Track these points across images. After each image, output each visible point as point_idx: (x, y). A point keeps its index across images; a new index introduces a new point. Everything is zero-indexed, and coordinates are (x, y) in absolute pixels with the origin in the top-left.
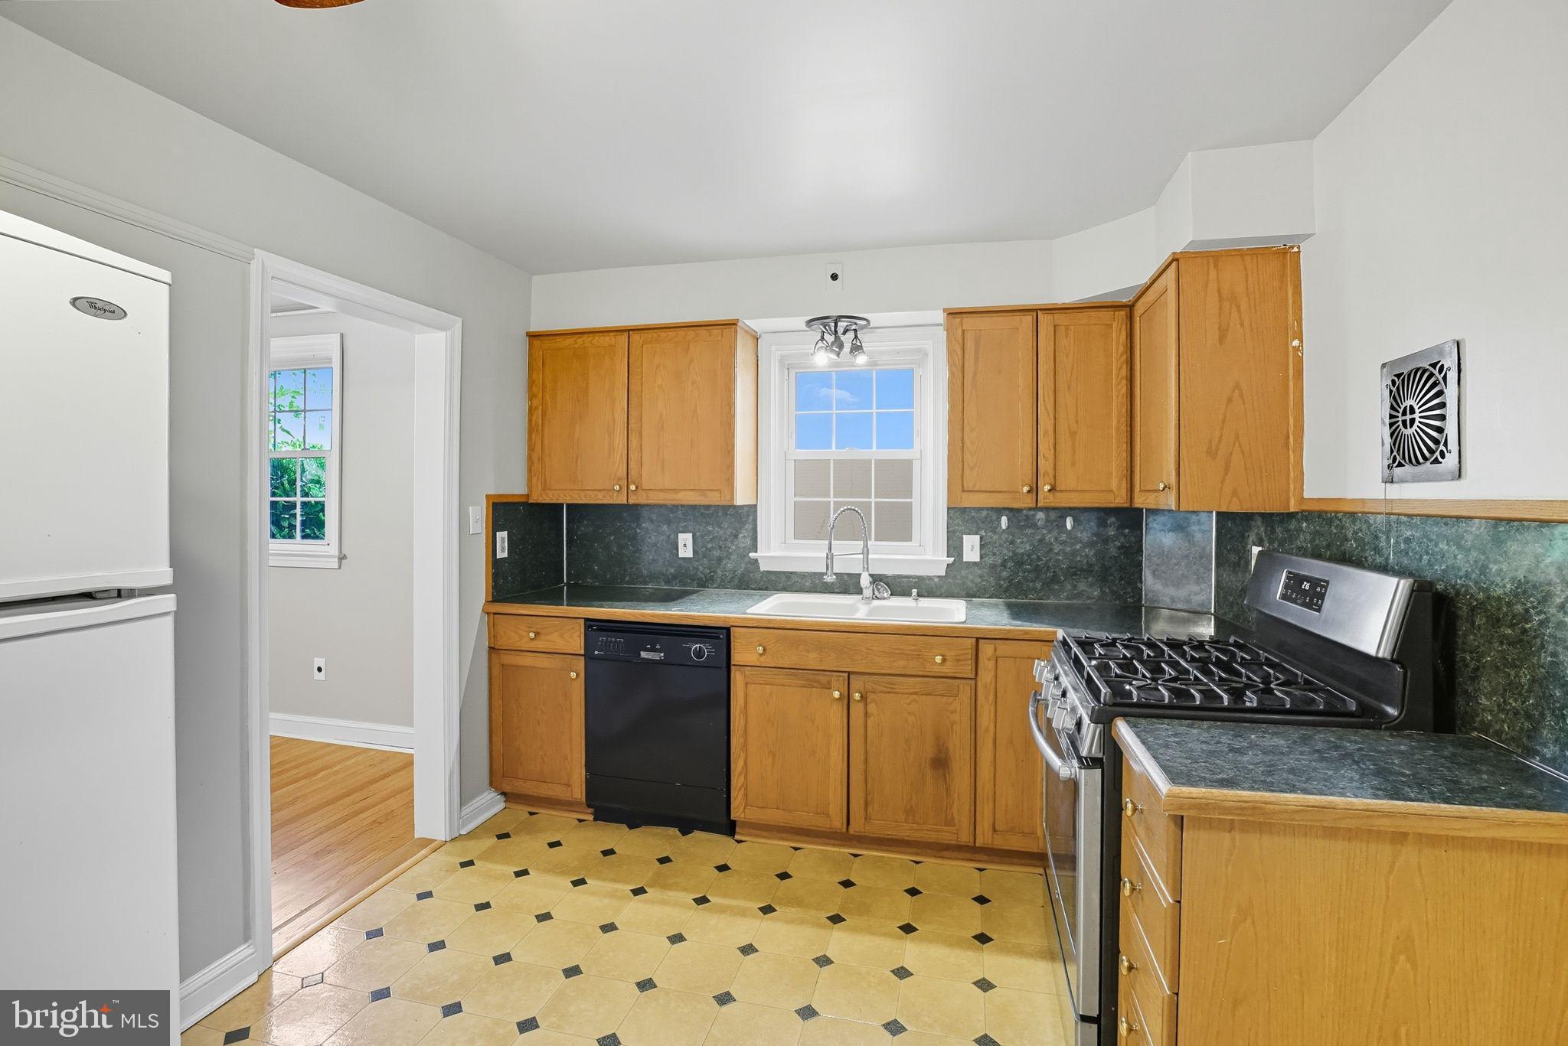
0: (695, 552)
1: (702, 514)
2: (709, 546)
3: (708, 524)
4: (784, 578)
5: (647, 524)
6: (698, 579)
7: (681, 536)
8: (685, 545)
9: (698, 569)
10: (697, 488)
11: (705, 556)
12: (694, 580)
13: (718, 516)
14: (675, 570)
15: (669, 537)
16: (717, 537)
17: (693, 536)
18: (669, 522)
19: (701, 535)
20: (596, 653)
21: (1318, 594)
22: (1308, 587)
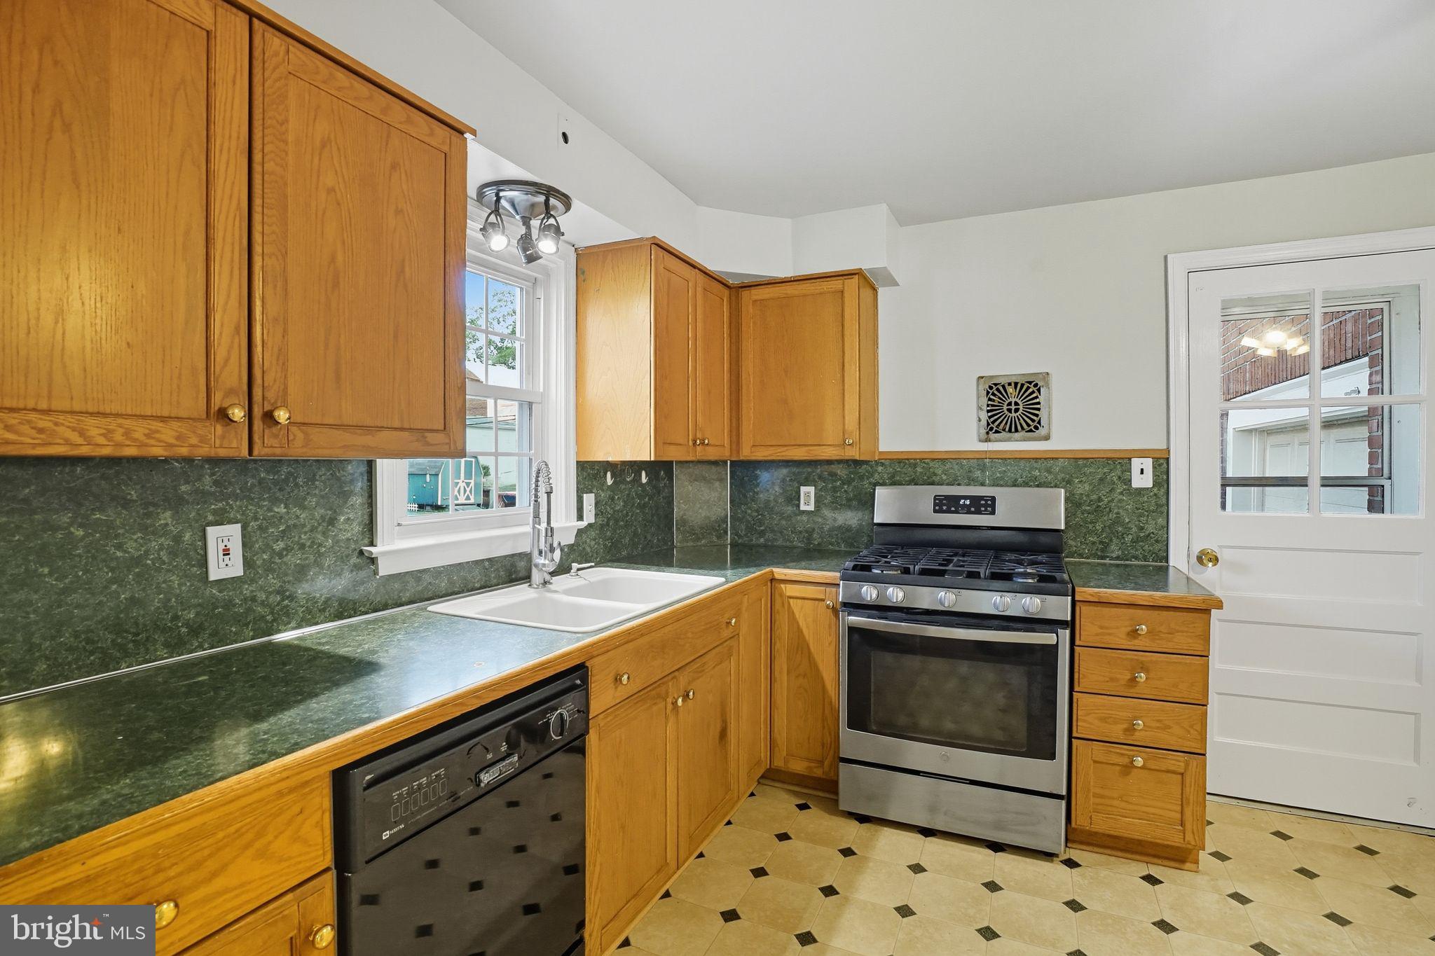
0: (248, 563)
1: (260, 482)
2: (280, 545)
3: (275, 501)
4: (412, 582)
5: (110, 512)
6: (255, 621)
7: (212, 532)
8: (226, 552)
9: (254, 599)
10: (406, 426)
11: (269, 570)
12: (247, 625)
13: (297, 485)
14: (197, 614)
15: (177, 539)
16: (295, 526)
17: (244, 528)
18: (175, 503)
19: (260, 528)
20: (386, 835)
21: (984, 505)
22: (968, 502)
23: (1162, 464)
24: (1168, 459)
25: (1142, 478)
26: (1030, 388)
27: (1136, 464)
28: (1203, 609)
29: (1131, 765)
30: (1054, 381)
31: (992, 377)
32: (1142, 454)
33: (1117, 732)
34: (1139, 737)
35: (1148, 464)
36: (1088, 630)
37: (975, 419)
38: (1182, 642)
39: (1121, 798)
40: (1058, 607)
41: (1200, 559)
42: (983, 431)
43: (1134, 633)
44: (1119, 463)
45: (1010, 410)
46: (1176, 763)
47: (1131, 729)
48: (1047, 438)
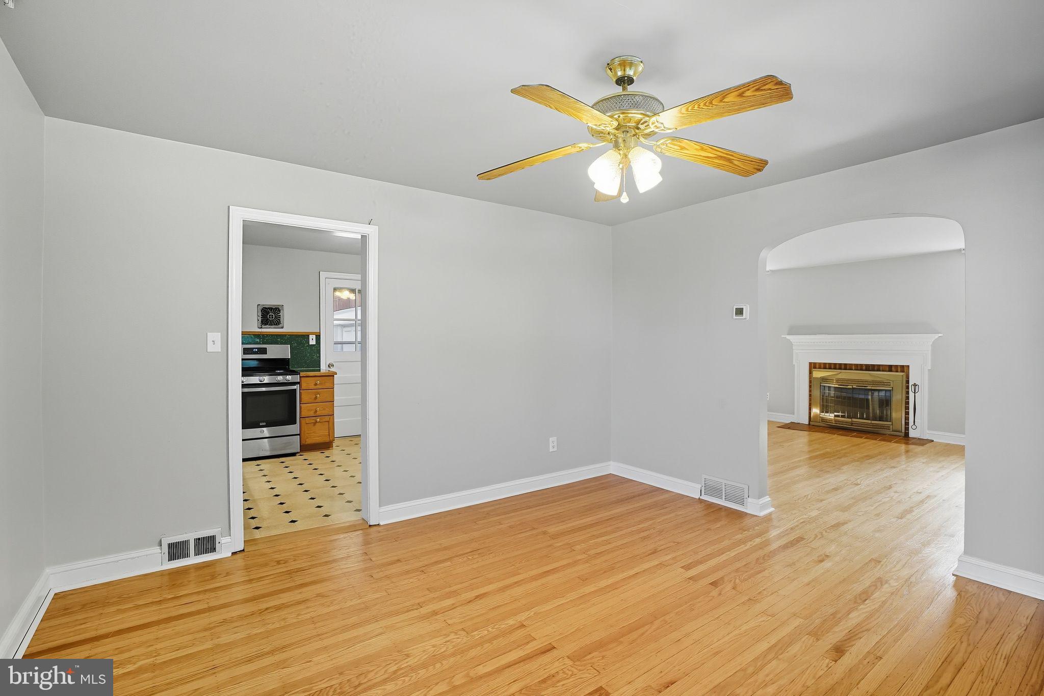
21: (264, 351)
22: (256, 350)
23: (318, 337)
24: (320, 335)
25: (312, 341)
26: (277, 310)
27: (311, 337)
28: (331, 376)
29: (316, 422)
30: (285, 307)
31: (263, 305)
32: (312, 333)
33: (312, 413)
34: (318, 413)
35: (314, 337)
36: (304, 385)
37: (257, 320)
38: (328, 385)
39: (314, 432)
40: (297, 378)
41: (329, 366)
42: (260, 324)
43: (316, 384)
44: (306, 337)
45: (270, 318)
46: (327, 418)
47: (316, 411)
48: (282, 328)
